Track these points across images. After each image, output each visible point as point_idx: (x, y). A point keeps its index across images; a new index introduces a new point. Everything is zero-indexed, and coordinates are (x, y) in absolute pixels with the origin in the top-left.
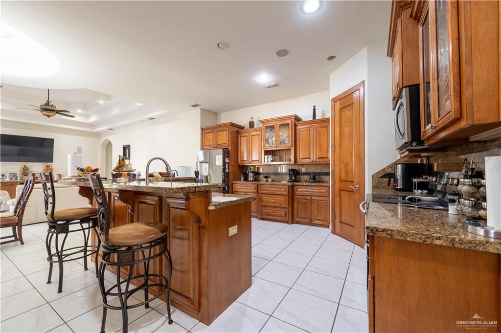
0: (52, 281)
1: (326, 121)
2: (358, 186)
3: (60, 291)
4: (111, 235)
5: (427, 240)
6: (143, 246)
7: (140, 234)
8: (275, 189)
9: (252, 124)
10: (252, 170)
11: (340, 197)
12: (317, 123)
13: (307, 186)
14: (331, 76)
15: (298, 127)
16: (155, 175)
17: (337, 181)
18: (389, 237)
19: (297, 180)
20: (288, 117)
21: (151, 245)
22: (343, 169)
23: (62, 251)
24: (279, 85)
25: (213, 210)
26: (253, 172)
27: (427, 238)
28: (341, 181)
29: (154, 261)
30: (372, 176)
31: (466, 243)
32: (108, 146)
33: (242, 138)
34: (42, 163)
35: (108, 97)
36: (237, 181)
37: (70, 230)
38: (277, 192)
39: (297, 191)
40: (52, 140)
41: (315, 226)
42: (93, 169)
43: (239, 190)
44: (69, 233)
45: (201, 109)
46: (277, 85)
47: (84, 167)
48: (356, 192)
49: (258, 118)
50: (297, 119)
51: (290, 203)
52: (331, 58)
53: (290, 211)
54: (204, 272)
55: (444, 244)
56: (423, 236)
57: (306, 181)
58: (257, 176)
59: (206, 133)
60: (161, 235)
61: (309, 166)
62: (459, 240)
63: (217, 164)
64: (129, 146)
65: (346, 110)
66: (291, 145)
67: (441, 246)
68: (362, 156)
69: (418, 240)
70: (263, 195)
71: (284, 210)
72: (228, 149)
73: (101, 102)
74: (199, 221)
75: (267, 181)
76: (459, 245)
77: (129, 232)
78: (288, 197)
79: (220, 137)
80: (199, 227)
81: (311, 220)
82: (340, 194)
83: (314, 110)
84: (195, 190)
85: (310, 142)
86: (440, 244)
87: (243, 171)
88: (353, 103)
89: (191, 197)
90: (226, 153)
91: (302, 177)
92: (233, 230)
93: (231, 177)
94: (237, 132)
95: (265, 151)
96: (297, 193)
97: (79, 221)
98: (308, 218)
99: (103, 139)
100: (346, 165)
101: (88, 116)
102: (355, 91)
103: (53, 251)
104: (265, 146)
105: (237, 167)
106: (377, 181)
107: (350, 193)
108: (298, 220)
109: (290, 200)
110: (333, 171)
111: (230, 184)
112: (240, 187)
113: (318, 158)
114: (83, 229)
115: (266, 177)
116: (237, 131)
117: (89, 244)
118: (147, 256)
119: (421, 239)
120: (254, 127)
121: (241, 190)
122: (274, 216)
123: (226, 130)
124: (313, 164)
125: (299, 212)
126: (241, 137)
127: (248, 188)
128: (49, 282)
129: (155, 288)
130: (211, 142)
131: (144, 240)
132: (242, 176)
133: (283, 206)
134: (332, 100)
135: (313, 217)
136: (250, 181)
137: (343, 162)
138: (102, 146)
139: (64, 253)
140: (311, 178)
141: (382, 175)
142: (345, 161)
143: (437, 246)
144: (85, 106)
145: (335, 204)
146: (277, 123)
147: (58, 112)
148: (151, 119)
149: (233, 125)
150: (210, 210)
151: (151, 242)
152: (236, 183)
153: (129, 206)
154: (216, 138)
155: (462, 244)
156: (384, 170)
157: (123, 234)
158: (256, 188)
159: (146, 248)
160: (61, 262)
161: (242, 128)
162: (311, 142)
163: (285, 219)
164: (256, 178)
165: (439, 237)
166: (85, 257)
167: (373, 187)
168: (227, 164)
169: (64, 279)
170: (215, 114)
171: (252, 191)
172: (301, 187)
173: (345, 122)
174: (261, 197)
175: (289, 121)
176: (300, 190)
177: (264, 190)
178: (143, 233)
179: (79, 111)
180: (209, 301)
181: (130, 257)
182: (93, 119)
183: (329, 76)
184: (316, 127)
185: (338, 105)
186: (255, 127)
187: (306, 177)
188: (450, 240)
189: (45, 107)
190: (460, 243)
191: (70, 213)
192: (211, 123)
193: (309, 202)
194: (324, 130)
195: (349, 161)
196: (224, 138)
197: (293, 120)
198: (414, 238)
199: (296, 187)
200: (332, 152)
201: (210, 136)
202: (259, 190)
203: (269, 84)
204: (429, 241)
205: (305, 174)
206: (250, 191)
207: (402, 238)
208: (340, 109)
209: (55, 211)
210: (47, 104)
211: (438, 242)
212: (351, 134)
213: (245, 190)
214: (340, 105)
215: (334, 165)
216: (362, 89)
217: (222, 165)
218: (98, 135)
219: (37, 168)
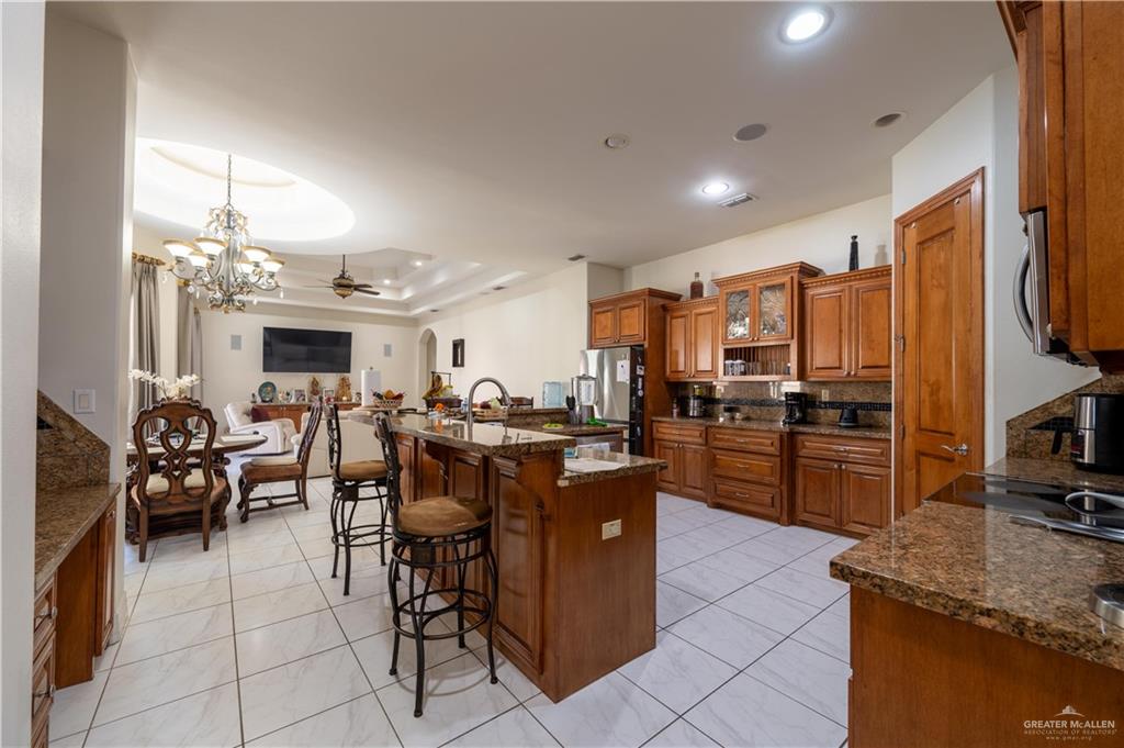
0: (338, 574)
1: (882, 272)
2: (965, 447)
3: (346, 593)
4: (404, 514)
5: (961, 612)
6: (457, 538)
7: (445, 518)
8: (747, 440)
9: (697, 289)
10: (697, 393)
11: (918, 472)
12: (861, 279)
13: (830, 436)
14: (896, 159)
15: (810, 292)
16: (492, 404)
17: (911, 428)
18: (877, 590)
19: (809, 419)
20: (785, 270)
21: (468, 537)
22: (927, 398)
23: (349, 529)
24: (757, 198)
25: (565, 487)
26: (699, 397)
27: (961, 607)
28: (920, 429)
29: (476, 564)
30: (1008, 423)
31: (1053, 636)
32: (430, 341)
33: (674, 321)
34: (335, 374)
35: (429, 257)
36: (663, 416)
37: (360, 496)
38: (752, 447)
39: (804, 447)
40: (348, 336)
41: (851, 537)
42: (396, 394)
43: (666, 437)
44: (359, 502)
45: (590, 264)
46: (750, 199)
47: (382, 391)
48: (960, 463)
49: (713, 274)
50: (807, 271)
51: (785, 474)
52: (887, 120)
53: (785, 495)
54: (550, 601)
55: (999, 629)
56: (950, 602)
57: (833, 425)
58: (710, 406)
59: (598, 313)
60: (478, 524)
61: (840, 387)
62: (1036, 627)
63: (618, 380)
64: (462, 341)
65: (935, 245)
66: (789, 335)
67: (992, 632)
68: (976, 368)
69: (940, 610)
70: (719, 451)
71: (769, 489)
72: (642, 346)
73: (419, 264)
74: (541, 505)
75: (733, 418)
76: (1035, 636)
77: (431, 512)
78: (778, 459)
79: (625, 322)
80: (541, 516)
81: (840, 522)
82: (918, 463)
83: (854, 246)
84: (529, 449)
85: (840, 325)
86: (990, 627)
87: (676, 393)
88: (953, 228)
89: (524, 461)
90: (638, 356)
91: (822, 412)
92: (612, 529)
93: (649, 406)
94: (664, 308)
95: (726, 351)
96: (803, 452)
97: (374, 482)
98: (833, 515)
99: (422, 329)
100: (935, 390)
101: (400, 290)
102: (960, 196)
103: (340, 529)
104: (726, 339)
105: (664, 385)
106: (1022, 437)
107: (944, 463)
108: (806, 517)
109: (786, 468)
110: (901, 404)
111: (646, 423)
112: (668, 431)
113: (863, 367)
114: (380, 497)
115: (728, 410)
116: (663, 306)
117: (388, 522)
118: (462, 556)
119: (945, 608)
120: (701, 296)
121: (672, 438)
122: (745, 501)
123: (638, 306)
124: (850, 381)
125: (808, 500)
126: (672, 318)
127: (686, 432)
128: (334, 576)
129: (477, 616)
130: (608, 333)
131: (449, 529)
132: (675, 406)
133: (767, 479)
134: (897, 221)
135: (845, 515)
136: (693, 417)
137: (927, 382)
138: (421, 341)
139: (352, 532)
140: (845, 416)
141: (1038, 422)
142: (932, 379)
143: (982, 629)
144: (395, 273)
145: (902, 488)
146: (755, 285)
147: (357, 288)
148: (499, 288)
149: (653, 293)
150: (559, 488)
151: (467, 533)
152: (659, 422)
153: (441, 464)
154: (618, 322)
155: (1042, 635)
156: (1045, 408)
157: (421, 516)
158: (704, 435)
159: (461, 541)
160: (348, 546)
161: (676, 298)
162: (845, 327)
163: (771, 511)
164: (705, 410)
165: (989, 610)
166: (382, 543)
167: (1011, 453)
168: (640, 380)
169: (352, 575)
170: (620, 271)
171: (696, 440)
172: (813, 438)
173: (933, 277)
174: (715, 456)
175: (786, 279)
176: (813, 444)
177: (721, 440)
178: (449, 518)
179: (387, 282)
180: (557, 658)
181: (428, 555)
182: (407, 294)
183: (889, 162)
184: (857, 290)
185: (912, 233)
186: (705, 294)
187: (833, 414)
188: (1013, 622)
189: (339, 281)
190: (1037, 634)
191: (360, 470)
192: (609, 291)
193: (834, 474)
194: (879, 295)
195: (943, 378)
196: (635, 325)
197: (796, 276)
198: (930, 602)
199: (801, 437)
200: (896, 355)
201: (606, 320)
202: (711, 436)
203: (730, 200)
204: (964, 616)
205: (831, 405)
206: (689, 439)
207: (904, 599)
208: (920, 243)
209: (341, 463)
210: (342, 277)
211: (984, 621)
212: (946, 309)
213: (681, 439)
214: (919, 233)
215: (903, 388)
216: (976, 188)
217: (628, 382)
218: (415, 322)
219: (329, 381)
